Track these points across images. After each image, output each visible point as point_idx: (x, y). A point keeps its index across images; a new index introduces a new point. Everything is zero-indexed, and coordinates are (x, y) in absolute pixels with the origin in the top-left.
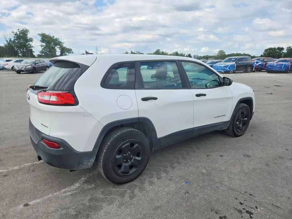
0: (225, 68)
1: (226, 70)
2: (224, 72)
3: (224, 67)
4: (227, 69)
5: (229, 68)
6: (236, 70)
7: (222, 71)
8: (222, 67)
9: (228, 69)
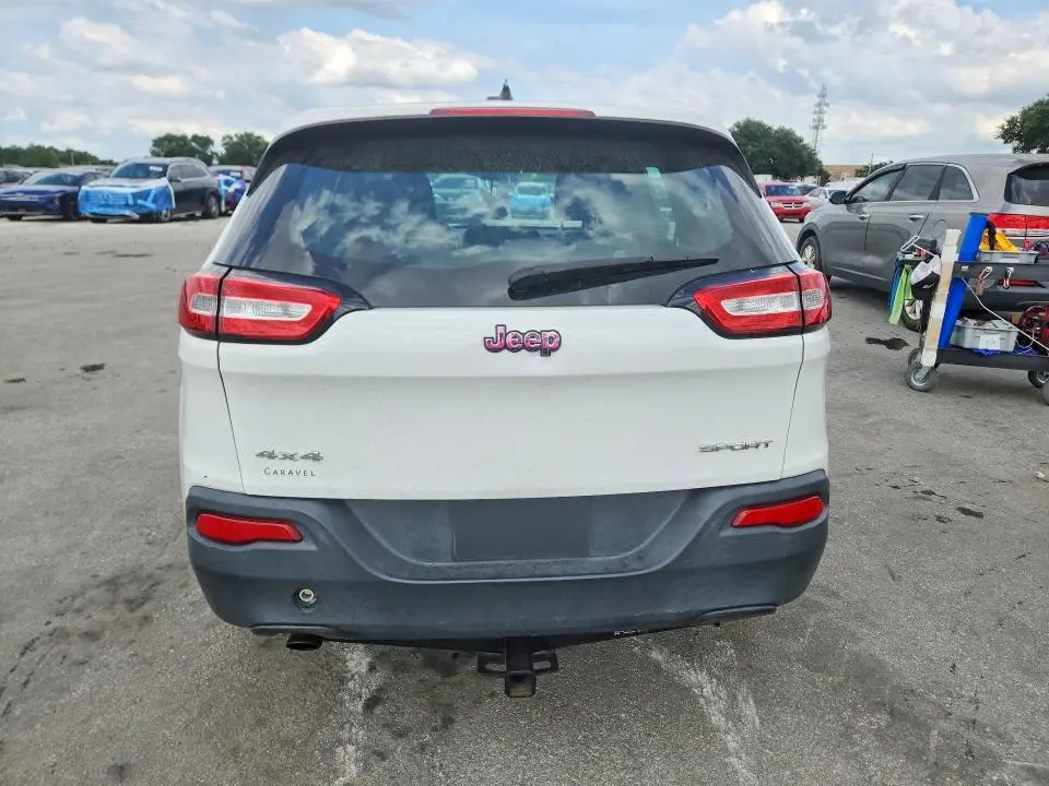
0: (140, 202)
1: (145, 211)
2: (137, 217)
3: (136, 196)
4: (149, 204)
5: (154, 201)
6: (178, 210)
7: (127, 213)
8: (125, 197)
9: (153, 206)
